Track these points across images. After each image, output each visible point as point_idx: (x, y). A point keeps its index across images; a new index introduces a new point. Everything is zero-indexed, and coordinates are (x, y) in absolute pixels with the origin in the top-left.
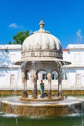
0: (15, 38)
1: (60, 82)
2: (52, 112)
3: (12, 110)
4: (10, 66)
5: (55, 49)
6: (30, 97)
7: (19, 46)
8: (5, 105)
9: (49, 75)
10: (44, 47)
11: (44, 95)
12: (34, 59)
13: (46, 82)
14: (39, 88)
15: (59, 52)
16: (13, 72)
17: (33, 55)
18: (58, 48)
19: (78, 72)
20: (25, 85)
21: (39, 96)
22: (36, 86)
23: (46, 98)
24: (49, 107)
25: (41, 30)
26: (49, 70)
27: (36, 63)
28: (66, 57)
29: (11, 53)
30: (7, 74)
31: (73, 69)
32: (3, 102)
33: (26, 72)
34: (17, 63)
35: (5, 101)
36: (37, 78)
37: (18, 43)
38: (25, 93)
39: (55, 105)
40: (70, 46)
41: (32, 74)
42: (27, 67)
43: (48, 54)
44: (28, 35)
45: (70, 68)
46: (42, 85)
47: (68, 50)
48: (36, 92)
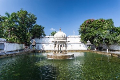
0: (51, 34)
1: (66, 48)
2: (64, 57)
3: (51, 57)
4: (50, 43)
5: (65, 37)
6: (56, 53)
7: (53, 36)
8: (49, 55)
9: (63, 46)
10: (61, 37)
11: (61, 52)
12: (58, 41)
13: (61, 48)
14: (59, 50)
15: (66, 38)
16: (51, 45)
17: (57, 39)
18: (66, 37)
19: (72, 44)
20: (55, 49)
21: (59, 52)
22: (58, 49)
23: (62, 53)
24: (63, 56)
25: (60, 31)
26: (63, 44)
27: (58, 42)
28: (68, 40)
29: (50, 38)
30: (49, 45)
31: (70, 44)
32: (48, 54)
33: (55, 45)
34: (52, 42)
35: (49, 54)
36: (59, 47)
37: (52, 35)
38: (55, 52)
39: (64, 55)
40: (69, 36)
41: (57, 45)
42: (56, 43)
43: (62, 39)
44: (55, 32)
45: (69, 43)
46: (60, 49)
47: (68, 37)
48: (58, 51)
